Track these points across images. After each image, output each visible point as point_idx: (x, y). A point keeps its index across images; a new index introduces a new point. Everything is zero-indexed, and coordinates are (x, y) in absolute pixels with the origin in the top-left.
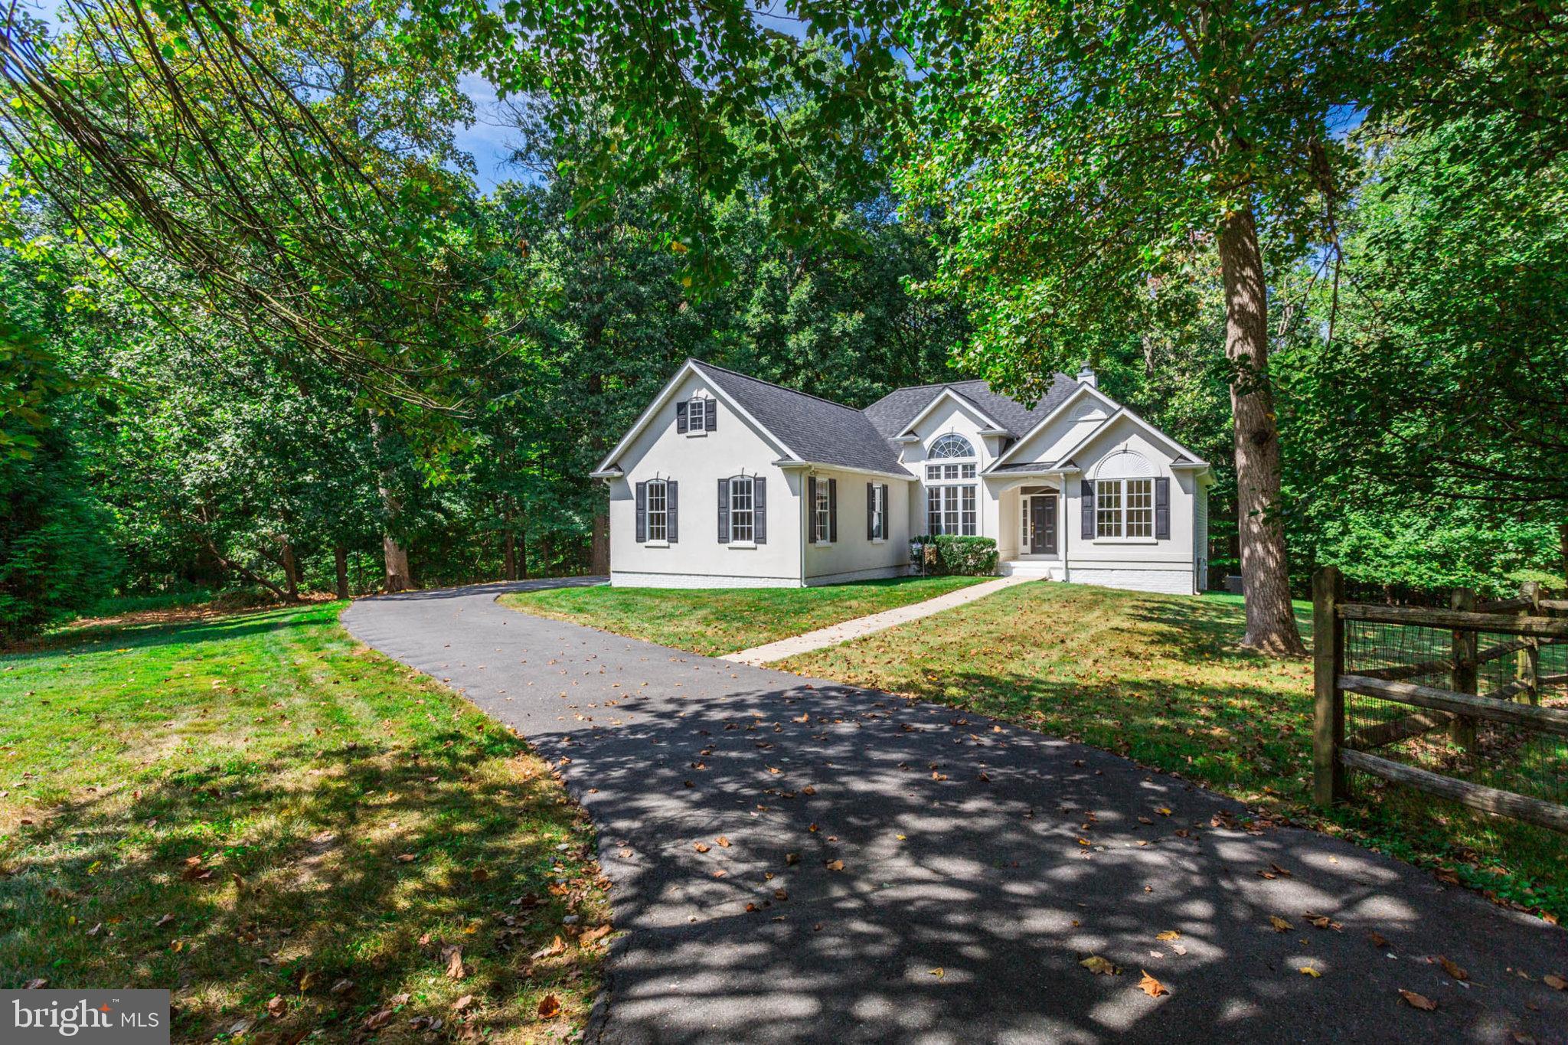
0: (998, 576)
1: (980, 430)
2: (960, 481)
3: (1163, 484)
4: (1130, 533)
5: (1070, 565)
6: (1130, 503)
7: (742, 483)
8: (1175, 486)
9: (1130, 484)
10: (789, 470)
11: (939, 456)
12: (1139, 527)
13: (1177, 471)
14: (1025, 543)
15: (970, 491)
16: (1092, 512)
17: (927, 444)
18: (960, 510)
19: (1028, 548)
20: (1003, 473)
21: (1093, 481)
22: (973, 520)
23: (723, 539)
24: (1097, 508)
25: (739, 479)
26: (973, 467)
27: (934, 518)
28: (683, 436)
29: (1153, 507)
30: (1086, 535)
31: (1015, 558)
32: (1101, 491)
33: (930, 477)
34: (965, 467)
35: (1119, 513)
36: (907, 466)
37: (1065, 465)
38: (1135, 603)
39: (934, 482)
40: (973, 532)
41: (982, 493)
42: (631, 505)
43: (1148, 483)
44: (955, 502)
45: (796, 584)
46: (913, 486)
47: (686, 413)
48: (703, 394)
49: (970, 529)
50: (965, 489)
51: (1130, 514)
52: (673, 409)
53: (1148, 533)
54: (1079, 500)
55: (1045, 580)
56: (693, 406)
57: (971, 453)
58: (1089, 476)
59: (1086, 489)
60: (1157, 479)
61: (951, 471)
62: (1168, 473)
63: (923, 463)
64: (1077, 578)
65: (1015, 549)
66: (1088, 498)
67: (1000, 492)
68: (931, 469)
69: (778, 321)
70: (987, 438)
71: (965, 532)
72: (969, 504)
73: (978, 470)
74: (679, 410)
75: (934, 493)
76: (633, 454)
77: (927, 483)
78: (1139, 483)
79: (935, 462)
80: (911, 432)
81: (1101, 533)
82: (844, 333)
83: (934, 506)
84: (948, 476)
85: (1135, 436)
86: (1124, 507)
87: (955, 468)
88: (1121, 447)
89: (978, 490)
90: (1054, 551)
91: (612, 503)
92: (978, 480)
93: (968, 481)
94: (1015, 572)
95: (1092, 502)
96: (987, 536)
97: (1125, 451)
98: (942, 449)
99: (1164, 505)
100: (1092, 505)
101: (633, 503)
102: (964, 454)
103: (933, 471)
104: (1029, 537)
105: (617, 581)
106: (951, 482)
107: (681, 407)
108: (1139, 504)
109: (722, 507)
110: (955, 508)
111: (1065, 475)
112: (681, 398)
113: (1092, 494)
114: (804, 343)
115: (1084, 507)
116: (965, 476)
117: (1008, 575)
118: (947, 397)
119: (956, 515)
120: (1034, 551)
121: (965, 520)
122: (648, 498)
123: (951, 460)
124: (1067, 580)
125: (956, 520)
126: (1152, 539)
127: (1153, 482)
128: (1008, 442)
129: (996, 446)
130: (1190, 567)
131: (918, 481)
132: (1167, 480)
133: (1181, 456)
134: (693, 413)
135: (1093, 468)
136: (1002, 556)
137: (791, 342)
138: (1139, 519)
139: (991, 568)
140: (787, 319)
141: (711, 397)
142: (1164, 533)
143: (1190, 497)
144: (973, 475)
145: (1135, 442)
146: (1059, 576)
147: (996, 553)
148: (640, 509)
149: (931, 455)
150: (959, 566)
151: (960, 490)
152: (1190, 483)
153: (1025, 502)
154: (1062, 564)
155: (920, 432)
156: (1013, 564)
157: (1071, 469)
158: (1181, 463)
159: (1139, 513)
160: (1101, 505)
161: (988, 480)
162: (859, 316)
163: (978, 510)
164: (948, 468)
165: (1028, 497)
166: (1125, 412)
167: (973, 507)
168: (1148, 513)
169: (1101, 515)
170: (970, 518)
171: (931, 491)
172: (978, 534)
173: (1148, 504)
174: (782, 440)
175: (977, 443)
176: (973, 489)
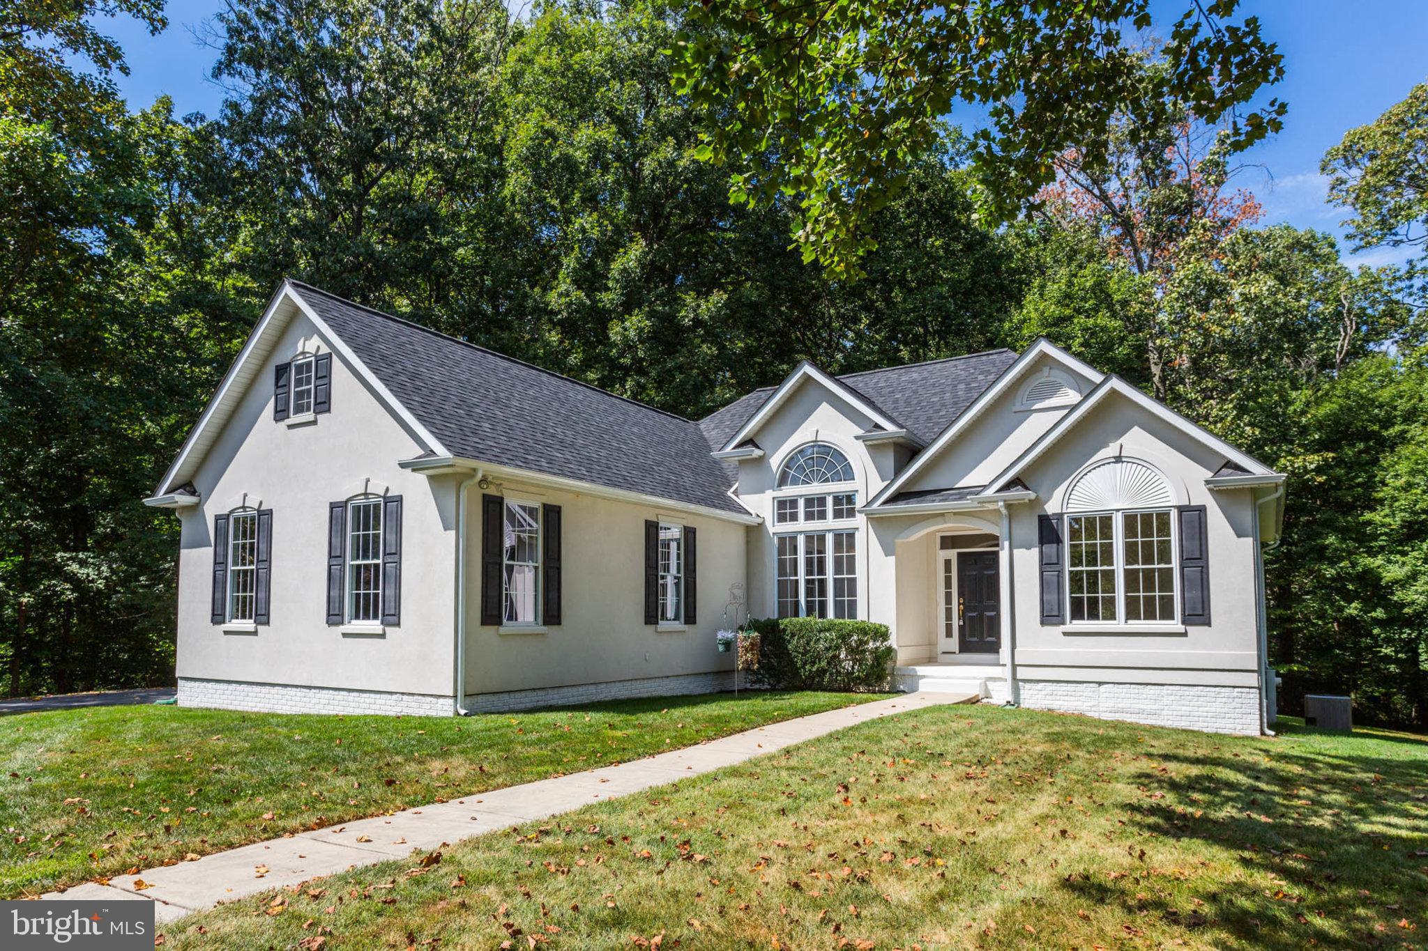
0: (895, 691)
1: (860, 432)
2: (831, 523)
3: (1194, 517)
4: (1132, 614)
5: (1022, 673)
6: (1131, 556)
7: (367, 507)
8: (1217, 522)
9: (1130, 520)
10: (441, 480)
11: (795, 482)
12: (1150, 601)
13: (1218, 492)
14: (949, 634)
15: (845, 540)
16: (1060, 574)
17: (776, 462)
18: (830, 575)
19: (954, 644)
20: (901, 507)
21: (1060, 516)
22: (853, 592)
23: (334, 617)
24: (1067, 568)
25: (361, 501)
26: (850, 499)
27: (787, 589)
28: (283, 425)
29: (1175, 563)
30: (1049, 616)
31: (931, 660)
32: (1075, 534)
33: (782, 518)
34: (837, 500)
35: (1110, 576)
36: (745, 501)
37: (1007, 487)
38: (1146, 765)
39: (788, 527)
40: (853, 615)
41: (867, 545)
42: (208, 553)
43: (1163, 518)
44: (821, 562)
45: (444, 709)
46: (754, 533)
47: (287, 385)
48: (312, 345)
49: (847, 607)
50: (838, 537)
51: (1131, 577)
52: (269, 378)
53: (1167, 614)
54: (1035, 551)
55: (973, 701)
56: (299, 369)
57: (848, 474)
58: (1052, 508)
59: (1048, 531)
60: (1181, 509)
61: (815, 506)
62: (1202, 497)
63: (770, 494)
64: (1034, 699)
65: (932, 644)
66: (1050, 549)
67: (899, 541)
68: (782, 504)
69: (594, 302)
70: (875, 449)
71: (839, 613)
72: (846, 564)
73: (860, 502)
74: (277, 379)
75: (787, 543)
76: (213, 464)
77: (775, 528)
78: (1147, 518)
79: (788, 491)
80: (750, 442)
81: (1077, 614)
82: (697, 322)
83: (786, 567)
84: (809, 516)
85: (1136, 428)
86: (1119, 565)
87: (822, 501)
88: (1111, 450)
89: (860, 539)
90: (994, 648)
91: (185, 554)
92: (860, 521)
93: (844, 524)
94: (923, 685)
95: (1059, 556)
96: (875, 620)
97: (1118, 459)
98: (801, 469)
99: (1197, 558)
100: (1059, 562)
101: (211, 550)
102: (837, 478)
103: (786, 509)
104: (956, 623)
105: (188, 696)
106: (816, 525)
107: (282, 370)
108: (1148, 559)
109: (335, 556)
110: (822, 570)
111: (1009, 506)
112: (282, 358)
113: (1059, 541)
114: (632, 334)
115: (1044, 564)
116: (838, 514)
117: (914, 690)
118: (808, 379)
119: (822, 583)
120: (965, 647)
121: (838, 592)
122: (231, 542)
123: (816, 488)
124: (1016, 702)
125: (823, 592)
126: (1175, 625)
127: (1174, 515)
128: (907, 451)
129: (889, 461)
130: (1253, 680)
131: (761, 526)
132: (1202, 510)
133: (1229, 464)
134: (299, 382)
135: (1059, 492)
136: (902, 656)
137: (615, 332)
138: (1149, 587)
139: (880, 678)
140: (608, 298)
141: (325, 350)
142: (1199, 614)
143: (1248, 543)
144: (851, 513)
145: (1136, 441)
146: (1001, 694)
147: (889, 650)
148: (219, 563)
149: (783, 481)
150: (822, 672)
151: (830, 539)
152: (1247, 517)
153: (948, 563)
154: (1006, 672)
155: (765, 441)
156: (921, 670)
157: (1017, 493)
158: (1228, 476)
159: (1149, 574)
160: (1076, 560)
161: (877, 521)
162: (718, 297)
163: (860, 574)
164: (809, 502)
165: (952, 554)
166: (1117, 384)
167: (852, 570)
168: (1167, 575)
169: (1076, 578)
170: (847, 588)
171: (782, 540)
172: (861, 615)
173: (1165, 556)
174: (420, 418)
175: (858, 455)
176: (851, 536)
